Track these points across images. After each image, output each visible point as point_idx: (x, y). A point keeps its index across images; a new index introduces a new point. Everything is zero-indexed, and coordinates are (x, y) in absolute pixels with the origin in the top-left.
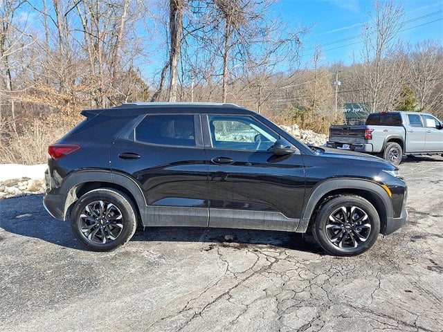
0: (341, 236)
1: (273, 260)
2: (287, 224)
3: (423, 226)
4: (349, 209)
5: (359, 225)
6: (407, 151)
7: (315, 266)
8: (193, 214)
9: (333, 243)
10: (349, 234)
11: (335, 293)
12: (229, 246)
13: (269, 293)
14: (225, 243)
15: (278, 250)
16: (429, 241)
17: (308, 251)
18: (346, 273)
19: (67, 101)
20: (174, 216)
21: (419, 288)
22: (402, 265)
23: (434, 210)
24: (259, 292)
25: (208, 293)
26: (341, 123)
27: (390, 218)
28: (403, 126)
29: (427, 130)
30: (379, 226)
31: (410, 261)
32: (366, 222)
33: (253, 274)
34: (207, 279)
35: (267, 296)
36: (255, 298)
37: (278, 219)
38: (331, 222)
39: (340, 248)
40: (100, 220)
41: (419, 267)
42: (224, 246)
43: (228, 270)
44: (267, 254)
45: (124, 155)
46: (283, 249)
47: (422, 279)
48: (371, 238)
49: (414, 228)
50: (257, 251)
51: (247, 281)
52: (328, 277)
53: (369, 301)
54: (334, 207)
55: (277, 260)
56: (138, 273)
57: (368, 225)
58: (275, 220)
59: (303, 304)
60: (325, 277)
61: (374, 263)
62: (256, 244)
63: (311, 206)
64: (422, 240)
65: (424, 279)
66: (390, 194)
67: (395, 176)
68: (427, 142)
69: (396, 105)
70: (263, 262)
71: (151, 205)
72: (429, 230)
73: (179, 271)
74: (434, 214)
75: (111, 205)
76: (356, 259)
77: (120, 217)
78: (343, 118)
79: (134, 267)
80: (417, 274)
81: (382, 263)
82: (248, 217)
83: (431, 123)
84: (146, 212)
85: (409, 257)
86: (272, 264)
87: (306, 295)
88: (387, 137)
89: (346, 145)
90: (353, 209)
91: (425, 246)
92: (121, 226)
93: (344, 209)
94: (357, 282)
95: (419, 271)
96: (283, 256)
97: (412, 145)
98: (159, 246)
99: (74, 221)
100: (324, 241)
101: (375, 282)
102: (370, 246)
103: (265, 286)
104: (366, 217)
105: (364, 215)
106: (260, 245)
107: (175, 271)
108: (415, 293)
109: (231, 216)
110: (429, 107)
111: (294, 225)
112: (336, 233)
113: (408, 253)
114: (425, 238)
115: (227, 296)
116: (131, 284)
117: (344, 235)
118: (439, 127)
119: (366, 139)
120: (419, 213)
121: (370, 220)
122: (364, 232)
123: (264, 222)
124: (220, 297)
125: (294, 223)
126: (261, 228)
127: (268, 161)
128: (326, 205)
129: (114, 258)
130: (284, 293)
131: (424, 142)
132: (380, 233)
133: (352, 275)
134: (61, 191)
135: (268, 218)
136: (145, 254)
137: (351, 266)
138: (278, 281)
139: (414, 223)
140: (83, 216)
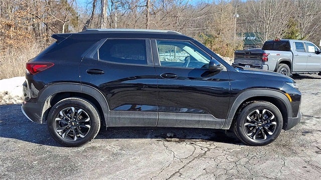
0: (255, 132)
1: (206, 149)
2: (216, 123)
3: (310, 125)
4: (261, 112)
5: (268, 123)
6: (293, 71)
7: (237, 153)
8: (146, 117)
9: (249, 136)
10: (260, 130)
11: (254, 170)
12: (171, 141)
13: (208, 171)
14: (168, 139)
15: (208, 143)
16: (315, 135)
17: (230, 143)
18: (260, 157)
19: (10, 26)
20: (130, 118)
21: (312, 165)
22: (298, 151)
23: (316, 114)
24: (200, 171)
25: (164, 172)
26: (241, 48)
27: (290, 118)
28: (291, 51)
29: (309, 54)
30: (282, 124)
31: (303, 148)
32: (273, 120)
33: (194, 159)
34: (161, 163)
35: (207, 173)
36: (199, 175)
37: (209, 119)
38: (248, 121)
39: (254, 140)
40: (71, 122)
41: (309, 152)
42: (168, 141)
43: (174, 157)
44: (201, 146)
45: (91, 71)
46: (212, 142)
47: (312, 159)
48: (277, 132)
49: (304, 126)
50: (193, 144)
51: (190, 164)
52: (247, 160)
53: (279, 174)
54: (250, 110)
55: (209, 150)
56: (107, 161)
57: (275, 123)
58: (208, 120)
59: (233, 177)
60: (245, 160)
61: (279, 150)
62: (191, 139)
63: (234, 109)
64: (309, 134)
65: (313, 159)
66: (291, 100)
67: (294, 87)
68: (308, 64)
69: (284, 35)
70: (198, 151)
71: (113, 110)
72: (314, 127)
73: (138, 159)
74: (316, 117)
75: (81, 110)
76: (265, 147)
77: (88, 120)
78: (242, 44)
79: (102, 157)
80: (309, 156)
81: (284, 150)
82: (187, 118)
83: (312, 49)
84: (109, 116)
85: (302, 145)
86: (206, 152)
87: (234, 171)
88: (279, 59)
89: (247, 66)
90: (264, 111)
91: (312, 138)
92: (89, 126)
93: (258, 111)
94: (269, 162)
95: (310, 154)
96: (213, 147)
97: (298, 66)
98: (117, 142)
99: (50, 124)
100: (242, 135)
101: (281, 162)
102: (275, 138)
103: (204, 167)
104: (273, 117)
105: (271, 116)
106: (194, 140)
107: (135, 159)
108: (309, 168)
109: (175, 118)
110: (307, 36)
111: (220, 124)
112: (251, 129)
113: (301, 143)
114: (312, 133)
115: (179, 174)
116: (105, 169)
117: (257, 130)
118: (318, 53)
119: (263, 61)
120: (306, 116)
121: (276, 119)
122: (271, 128)
123: (199, 121)
124: (174, 174)
125: (221, 122)
126: (196, 126)
127: (201, 76)
128: (245, 109)
129: (85, 151)
130: (219, 171)
131: (306, 64)
132: (283, 129)
133: (264, 159)
134: (40, 100)
135: (202, 119)
136: (108, 147)
137: (263, 152)
138: (213, 163)
139: (303, 123)
140: (58, 119)
